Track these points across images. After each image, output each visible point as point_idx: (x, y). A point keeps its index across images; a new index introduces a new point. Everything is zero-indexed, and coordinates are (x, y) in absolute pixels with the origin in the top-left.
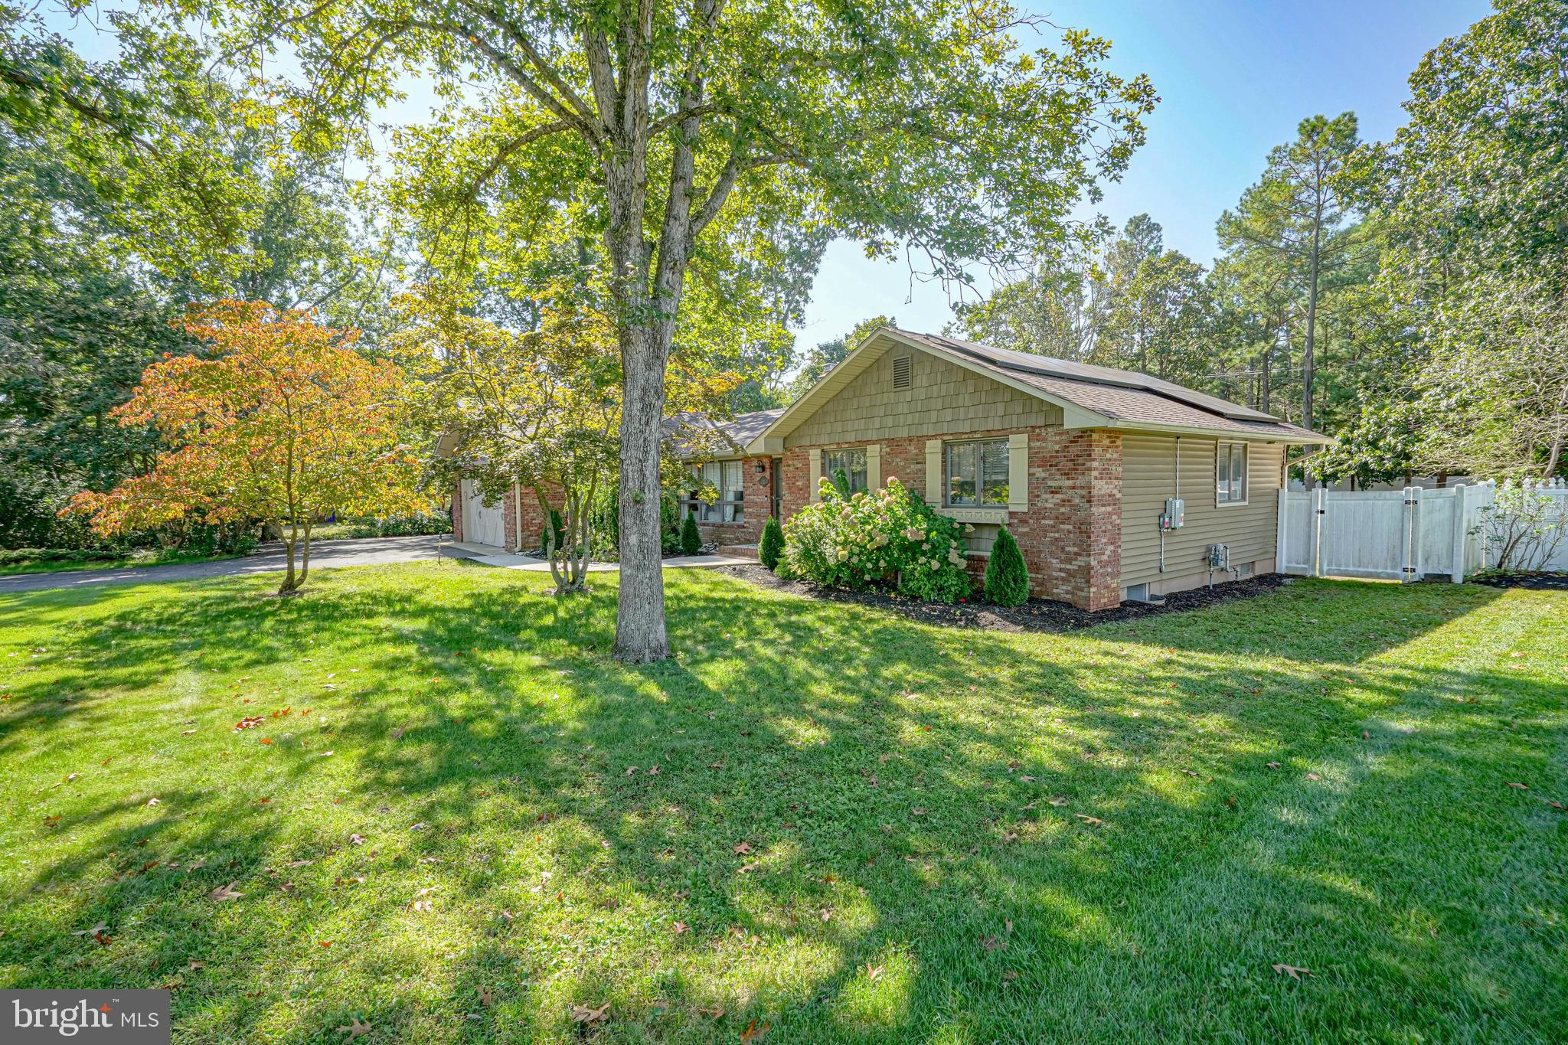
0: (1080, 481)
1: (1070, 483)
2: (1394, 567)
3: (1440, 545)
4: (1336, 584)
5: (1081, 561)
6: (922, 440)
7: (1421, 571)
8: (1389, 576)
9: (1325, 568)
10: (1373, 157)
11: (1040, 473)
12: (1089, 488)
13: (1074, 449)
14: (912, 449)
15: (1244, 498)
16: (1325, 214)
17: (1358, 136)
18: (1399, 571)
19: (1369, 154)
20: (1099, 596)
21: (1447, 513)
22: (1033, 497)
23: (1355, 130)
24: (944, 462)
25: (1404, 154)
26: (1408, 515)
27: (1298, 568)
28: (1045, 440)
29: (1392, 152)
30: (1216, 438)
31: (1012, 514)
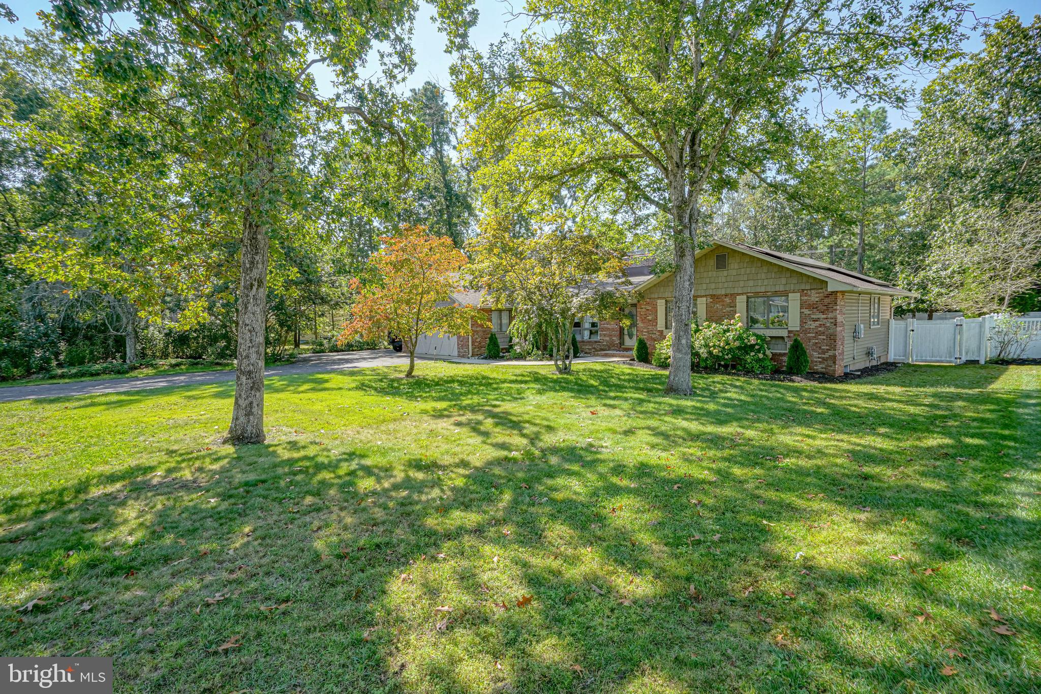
0: (831, 315)
1: (825, 316)
2: (950, 357)
3: (974, 345)
4: (920, 366)
5: (831, 353)
6: (733, 296)
7: (964, 359)
8: (948, 362)
9: (915, 358)
10: (903, 136)
11: (807, 312)
12: (836, 319)
13: (827, 301)
14: (728, 300)
15: (878, 324)
16: (868, 164)
17: (888, 120)
18: (953, 359)
19: (900, 134)
20: (839, 371)
21: (977, 330)
22: (803, 323)
23: (886, 117)
24: (747, 306)
25: (919, 135)
26: (957, 331)
27: (900, 359)
28: (810, 296)
29: (913, 133)
30: (870, 294)
31: (790, 332)
